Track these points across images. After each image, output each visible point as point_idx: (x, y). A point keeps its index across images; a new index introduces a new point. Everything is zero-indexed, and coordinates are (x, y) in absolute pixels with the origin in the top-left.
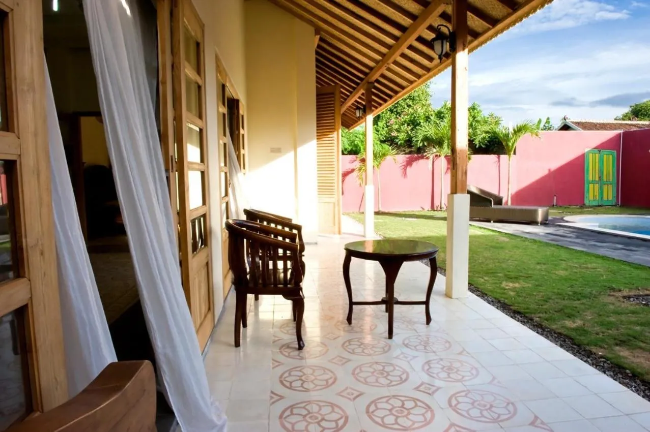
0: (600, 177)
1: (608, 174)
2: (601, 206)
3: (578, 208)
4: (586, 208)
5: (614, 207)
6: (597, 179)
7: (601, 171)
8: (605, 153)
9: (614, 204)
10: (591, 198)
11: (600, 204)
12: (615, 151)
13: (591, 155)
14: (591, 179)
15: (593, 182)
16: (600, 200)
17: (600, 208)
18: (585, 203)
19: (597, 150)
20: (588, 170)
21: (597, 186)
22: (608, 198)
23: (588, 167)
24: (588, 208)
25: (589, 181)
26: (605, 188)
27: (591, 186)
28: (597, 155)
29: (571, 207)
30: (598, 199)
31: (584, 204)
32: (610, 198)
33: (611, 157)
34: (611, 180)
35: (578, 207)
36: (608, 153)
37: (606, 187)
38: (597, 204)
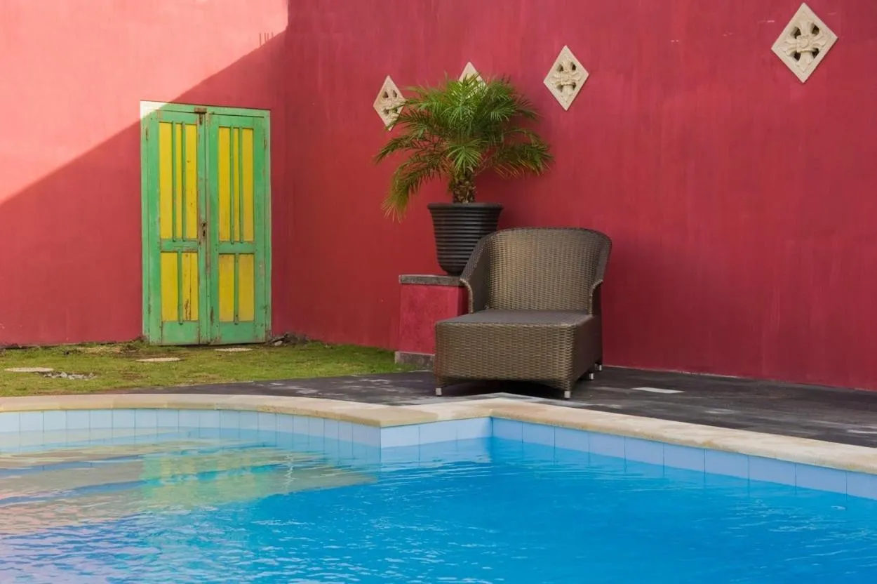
0: (203, 226)
1: (236, 211)
2: (206, 346)
3: (116, 356)
4: (150, 355)
5: (265, 352)
6: (192, 232)
7: (208, 202)
8: (225, 121)
9: (262, 337)
10: (170, 314)
11: (205, 338)
12: (266, 114)
13: (165, 129)
14: (166, 232)
15: (178, 246)
16: (205, 321)
17: (203, 355)
18: (145, 332)
19: (191, 108)
20: (155, 197)
21: (192, 263)
22: (236, 316)
23: (156, 181)
24: (158, 355)
25: (161, 241)
26: (226, 269)
27: (169, 260)
28: (191, 131)
29: (90, 350)
30: (195, 317)
31: (141, 339)
32: (247, 313)
33: (247, 136)
34: (249, 237)
35: (117, 349)
36: (235, 122)
37: (231, 265)
38: (192, 339)
